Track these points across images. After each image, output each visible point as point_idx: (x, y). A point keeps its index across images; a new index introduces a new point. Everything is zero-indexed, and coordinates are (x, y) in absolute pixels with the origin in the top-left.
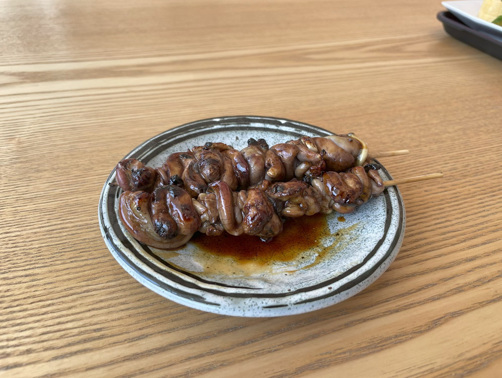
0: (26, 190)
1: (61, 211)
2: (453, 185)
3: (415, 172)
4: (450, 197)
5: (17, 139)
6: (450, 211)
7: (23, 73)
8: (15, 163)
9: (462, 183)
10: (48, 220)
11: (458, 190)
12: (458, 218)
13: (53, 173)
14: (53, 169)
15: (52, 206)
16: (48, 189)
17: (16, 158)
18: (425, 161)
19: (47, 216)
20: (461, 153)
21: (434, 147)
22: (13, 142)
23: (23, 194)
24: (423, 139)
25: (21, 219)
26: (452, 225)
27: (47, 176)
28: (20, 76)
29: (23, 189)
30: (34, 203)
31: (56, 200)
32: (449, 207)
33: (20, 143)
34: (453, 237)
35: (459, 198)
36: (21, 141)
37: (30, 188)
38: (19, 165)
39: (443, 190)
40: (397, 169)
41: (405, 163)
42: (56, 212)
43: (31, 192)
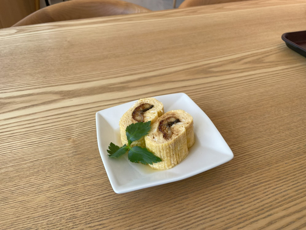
0: (86, 172)
1: (107, 184)
2: (299, 159)
3: (279, 151)
4: (298, 167)
5: (72, 139)
6: (299, 176)
7: (62, 91)
8: (76, 155)
9: (304, 157)
10: (102, 190)
11: (302, 162)
12: (303, 181)
13: (96, 160)
14: (95, 158)
15: (101, 182)
16: (96, 171)
17: (75, 152)
18: (283, 143)
19: (101, 188)
20: (302, 137)
21: (287, 133)
22: (70, 141)
23: (85, 175)
24: (281, 128)
25: (88, 190)
26: (301, 185)
27: (94, 163)
28: (61, 94)
29: (84, 172)
30: (92, 180)
31: (102, 178)
32: (298, 173)
33: (74, 141)
34: (302, 193)
35: (303, 167)
36: (74, 140)
37: (88, 171)
38: (78, 156)
39: (294, 162)
40: (269, 149)
41: (273, 145)
42: (104, 185)
43: (89, 173)
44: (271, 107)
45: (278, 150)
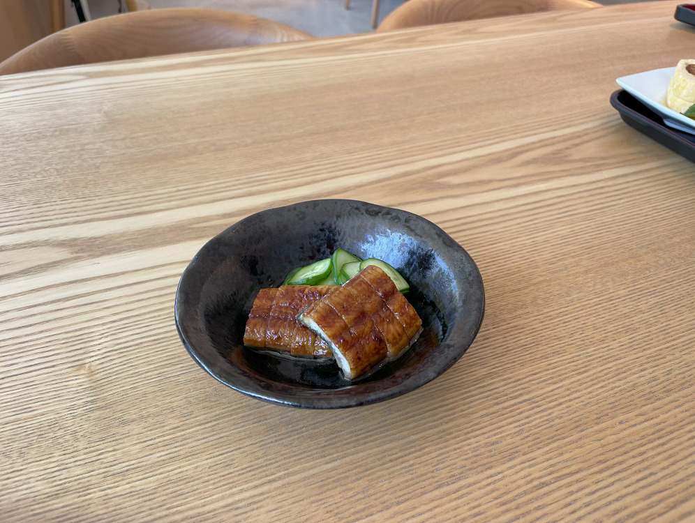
0: (113, 458)
1: (164, 492)
2: (654, 410)
3: (604, 389)
4: (652, 430)
5: (87, 366)
6: (653, 457)
7: (75, 240)
8: (92, 410)
9: (666, 404)
10: (150, 509)
11: (662, 417)
12: (664, 468)
13: (144, 425)
14: (142, 417)
15: (151, 485)
16: (140, 455)
17: (92, 401)
18: (614, 368)
19: (148, 503)
20: (661, 350)
21: (625, 339)
22: (83, 372)
23: (111, 466)
24: (610, 327)
25: (115, 510)
26: (658, 481)
27: (136, 431)
28: (71, 246)
29: (109, 457)
30: (128, 481)
31: (155, 473)
32: (653, 449)
33: (92, 373)
34: (660, 501)
35: (664, 432)
36: (93, 369)
37: (119, 454)
38: (97, 413)
39: (641, 418)
40: (581, 384)
41: (591, 373)
42: (157, 495)
43: (122, 461)
44: (586, 272)
45: (602, 387)
